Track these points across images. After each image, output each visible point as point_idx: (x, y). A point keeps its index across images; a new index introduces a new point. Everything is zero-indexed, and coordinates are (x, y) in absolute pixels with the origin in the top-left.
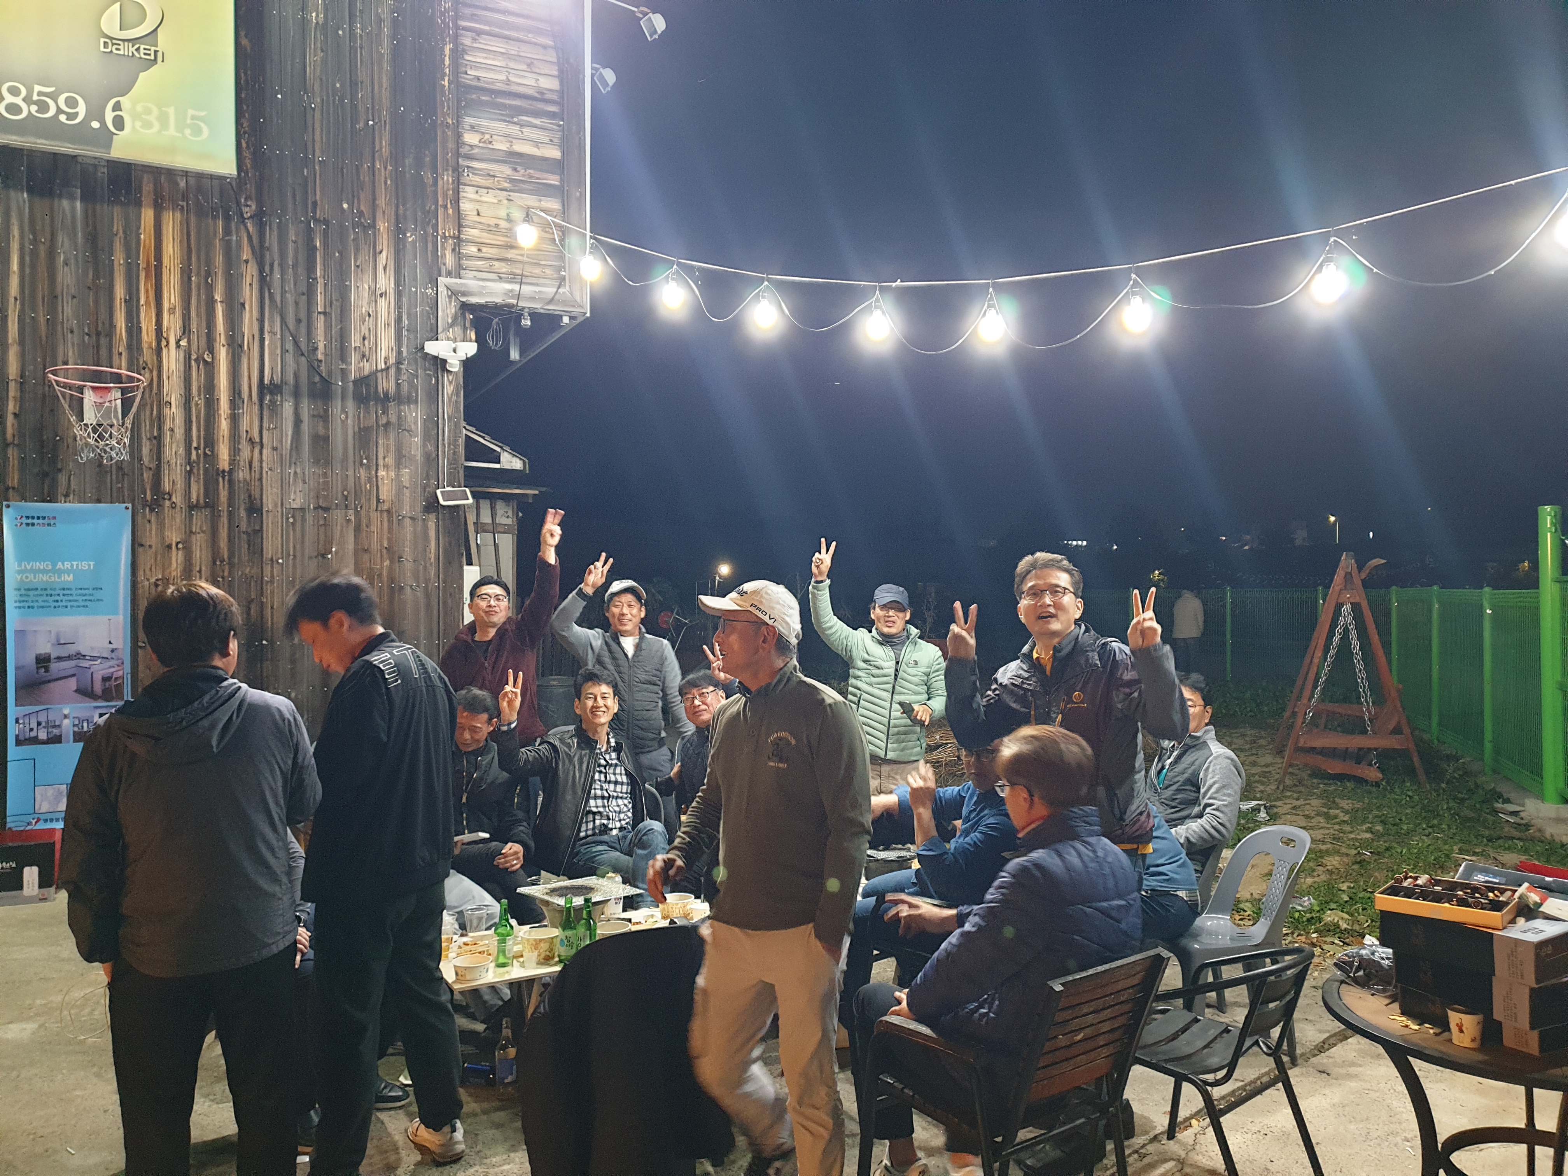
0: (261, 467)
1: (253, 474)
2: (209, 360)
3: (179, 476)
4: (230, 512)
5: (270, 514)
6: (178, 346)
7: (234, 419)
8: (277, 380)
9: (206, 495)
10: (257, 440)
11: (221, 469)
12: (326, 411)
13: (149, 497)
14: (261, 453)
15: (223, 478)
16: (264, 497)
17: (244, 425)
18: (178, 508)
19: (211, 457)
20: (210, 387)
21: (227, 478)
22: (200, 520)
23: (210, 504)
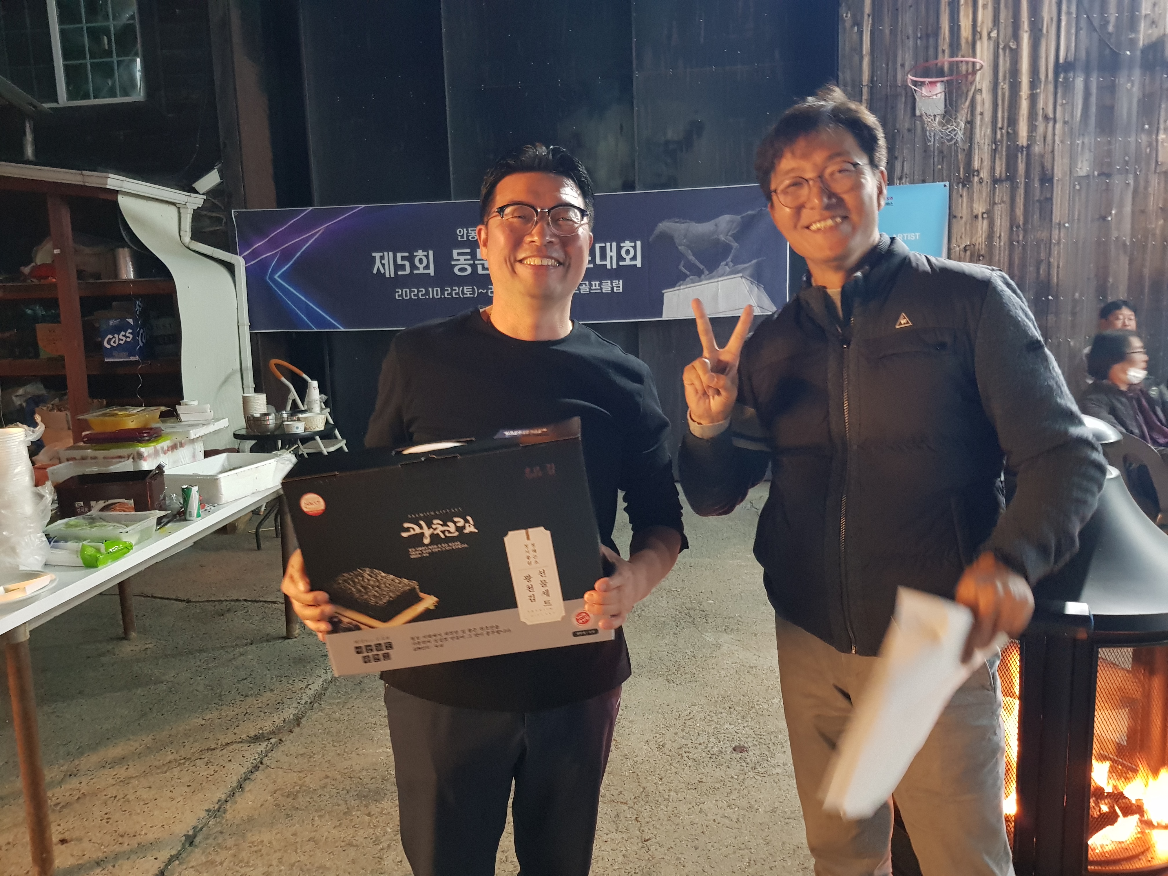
0: (1054, 142)
1: (1047, 148)
2: (1014, 47)
3: (986, 155)
4: (1026, 183)
5: (1060, 183)
6: (989, 37)
7: (1033, 99)
8: (1071, 58)
9: (1008, 169)
10: (1051, 115)
11: (1020, 145)
12: (1114, 82)
13: (962, 176)
14: (1054, 128)
15: (1022, 153)
16: (1056, 168)
17: (1041, 104)
18: (985, 183)
19: (1013, 136)
20: (1014, 72)
21: (1025, 153)
22: (1002, 192)
23: (1011, 177)
